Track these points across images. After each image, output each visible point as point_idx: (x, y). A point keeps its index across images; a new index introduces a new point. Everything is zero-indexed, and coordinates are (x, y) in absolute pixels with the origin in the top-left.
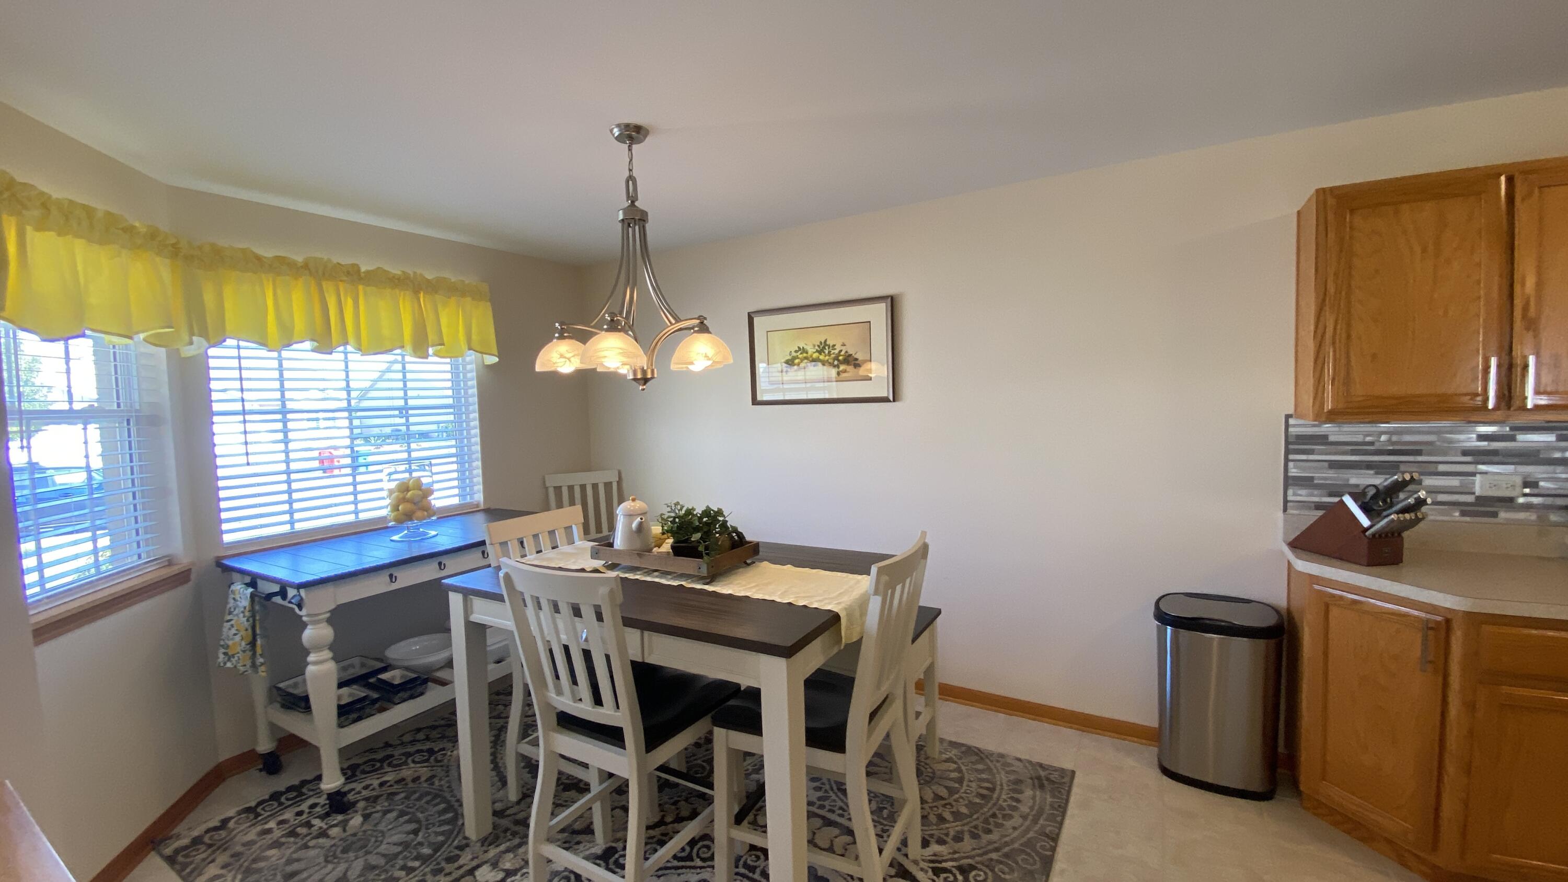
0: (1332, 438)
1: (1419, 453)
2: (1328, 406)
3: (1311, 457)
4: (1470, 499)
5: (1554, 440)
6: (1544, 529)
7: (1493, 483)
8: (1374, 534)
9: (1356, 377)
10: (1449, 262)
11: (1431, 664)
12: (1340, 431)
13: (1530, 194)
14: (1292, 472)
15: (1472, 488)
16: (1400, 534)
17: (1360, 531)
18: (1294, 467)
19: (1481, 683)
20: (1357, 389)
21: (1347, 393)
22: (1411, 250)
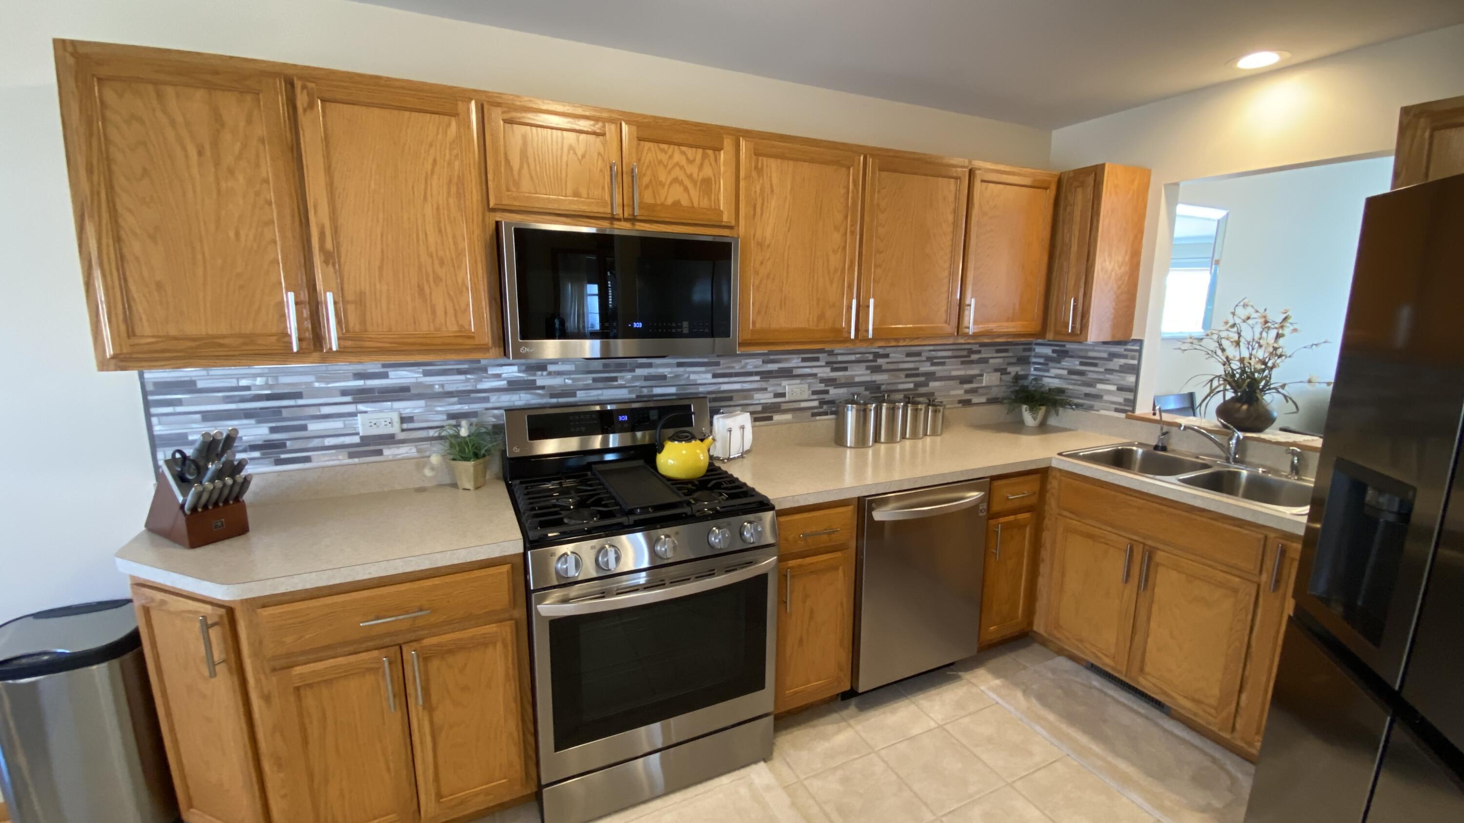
0: (200, 385)
1: (298, 395)
2: (109, 350)
3: (179, 409)
4: (356, 440)
5: (422, 376)
6: (421, 461)
7: (374, 422)
8: (194, 509)
9: (141, 311)
10: (231, 172)
11: (223, 665)
12: (208, 375)
13: (311, 105)
14: (158, 429)
15: (355, 428)
16: (237, 499)
17: (177, 508)
18: (160, 423)
19: (274, 670)
20: (145, 328)
21: (131, 333)
22: (184, 149)
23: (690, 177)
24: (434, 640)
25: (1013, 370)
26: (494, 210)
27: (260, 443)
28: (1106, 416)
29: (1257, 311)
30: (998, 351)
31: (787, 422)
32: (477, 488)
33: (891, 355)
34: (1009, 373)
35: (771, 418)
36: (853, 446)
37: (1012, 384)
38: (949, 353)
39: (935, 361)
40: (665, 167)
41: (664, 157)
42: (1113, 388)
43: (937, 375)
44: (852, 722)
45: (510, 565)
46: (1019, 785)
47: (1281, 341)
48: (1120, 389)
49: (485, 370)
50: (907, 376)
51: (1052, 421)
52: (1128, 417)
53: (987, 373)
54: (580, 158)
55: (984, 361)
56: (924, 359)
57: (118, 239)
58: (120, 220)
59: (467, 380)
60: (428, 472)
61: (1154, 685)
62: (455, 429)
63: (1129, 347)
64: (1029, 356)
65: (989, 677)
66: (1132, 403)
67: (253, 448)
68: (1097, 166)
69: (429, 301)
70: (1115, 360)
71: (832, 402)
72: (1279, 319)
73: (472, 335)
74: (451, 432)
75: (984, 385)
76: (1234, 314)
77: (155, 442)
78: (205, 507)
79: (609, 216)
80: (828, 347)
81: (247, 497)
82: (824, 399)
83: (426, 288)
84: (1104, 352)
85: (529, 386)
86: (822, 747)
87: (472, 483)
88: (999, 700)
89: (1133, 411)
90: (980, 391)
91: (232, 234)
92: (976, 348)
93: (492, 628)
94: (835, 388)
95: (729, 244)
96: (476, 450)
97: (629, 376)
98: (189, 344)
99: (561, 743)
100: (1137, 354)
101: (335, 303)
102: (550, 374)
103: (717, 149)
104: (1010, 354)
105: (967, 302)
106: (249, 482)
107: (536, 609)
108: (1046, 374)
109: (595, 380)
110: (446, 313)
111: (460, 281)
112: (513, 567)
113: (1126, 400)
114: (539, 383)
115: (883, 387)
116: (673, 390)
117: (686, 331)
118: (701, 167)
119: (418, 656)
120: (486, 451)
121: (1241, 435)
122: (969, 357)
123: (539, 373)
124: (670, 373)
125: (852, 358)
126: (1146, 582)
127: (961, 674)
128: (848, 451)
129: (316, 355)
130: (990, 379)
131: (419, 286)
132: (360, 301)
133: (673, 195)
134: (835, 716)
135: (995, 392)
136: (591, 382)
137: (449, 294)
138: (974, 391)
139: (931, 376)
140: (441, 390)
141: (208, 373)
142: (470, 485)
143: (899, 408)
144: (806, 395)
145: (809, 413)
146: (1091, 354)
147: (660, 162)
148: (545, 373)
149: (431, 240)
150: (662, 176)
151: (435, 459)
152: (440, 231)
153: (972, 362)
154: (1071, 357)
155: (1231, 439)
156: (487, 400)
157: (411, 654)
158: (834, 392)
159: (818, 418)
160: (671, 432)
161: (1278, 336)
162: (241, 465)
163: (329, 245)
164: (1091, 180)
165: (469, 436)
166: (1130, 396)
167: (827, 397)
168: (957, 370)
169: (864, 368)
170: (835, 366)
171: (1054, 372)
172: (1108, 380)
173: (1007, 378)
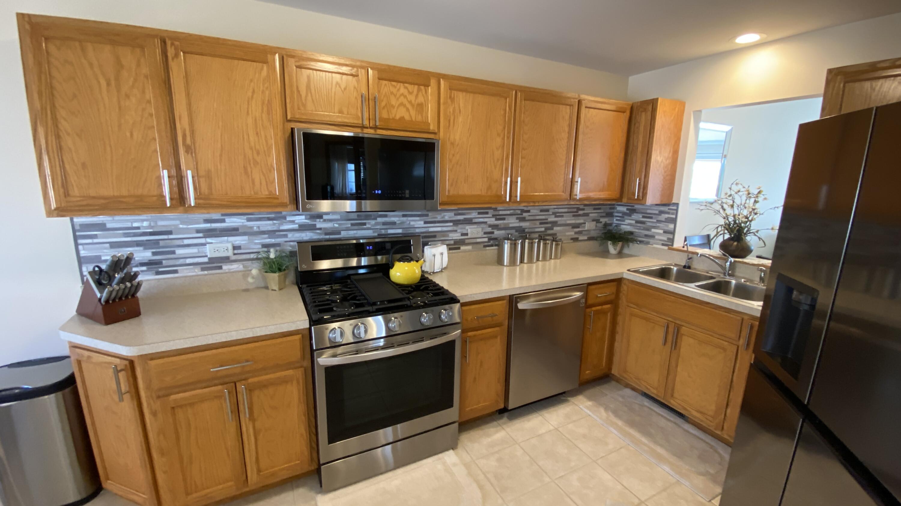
0: (109, 226)
1: (170, 233)
2: (54, 205)
3: (95, 241)
4: (206, 260)
5: (246, 221)
6: (246, 273)
7: (216, 249)
8: (107, 301)
9: (73, 182)
10: (127, 96)
11: (128, 394)
12: (113, 220)
13: (177, 55)
14: (83, 253)
15: (205, 253)
16: (133, 296)
17: (97, 300)
18: (84, 249)
19: (159, 397)
20: (75, 192)
21: (67, 194)
22: (99, 82)
23: (410, 102)
24: (256, 379)
25: (603, 220)
26: (290, 121)
27: (146, 261)
28: (657, 248)
29: (744, 187)
30: (595, 209)
31: (469, 251)
32: (280, 289)
33: (531, 211)
34: (601, 222)
35: (459, 248)
36: (508, 265)
37: (603, 229)
38: (566, 210)
39: (558, 214)
40: (395, 96)
41: (395, 91)
42: (661, 231)
43: (559, 223)
44: (504, 426)
45: (301, 335)
46: (599, 462)
47: (757, 206)
48: (665, 232)
49: (285, 218)
50: (541, 224)
51: (626, 251)
52: (669, 249)
53: (588, 222)
54: (343, 89)
55: (587, 215)
56: (551, 213)
57: (58, 137)
58: (60, 126)
59: (274, 224)
60: (250, 280)
61: (679, 404)
62: (267, 254)
63: (671, 207)
64: (613, 212)
65: (585, 400)
66: (672, 241)
67: (142, 264)
68: (653, 99)
69: (250, 177)
70: (663, 215)
71: (495, 239)
72: (756, 192)
73: (278, 197)
74: (264, 255)
75: (586, 229)
76: (730, 189)
77: (81, 261)
78: (114, 300)
79: (361, 125)
80: (493, 206)
81: (139, 294)
82: (491, 237)
83: (249, 170)
84: (656, 210)
85: (312, 228)
86: (486, 441)
87: (278, 286)
88: (590, 414)
89: (672, 245)
90: (584, 232)
91: (128, 134)
92: (582, 207)
93: (290, 372)
94: (497, 230)
95: (434, 144)
96: (279, 267)
97: (373, 222)
98: (103, 201)
99: (332, 439)
100: (675, 211)
101: (193, 177)
102: (325, 220)
103: (427, 86)
104: (602, 211)
105: (576, 180)
106: (141, 285)
107: (317, 362)
108: (623, 223)
109: (352, 225)
110: (261, 184)
111: (269, 164)
112: (303, 336)
113: (669, 239)
114: (318, 226)
115: (526, 230)
116: (400, 231)
117: (407, 196)
118: (417, 96)
119: (246, 389)
120: (286, 267)
121: (733, 260)
122: (578, 212)
123: (318, 220)
124: (399, 221)
125: (508, 212)
126: (676, 345)
127: (569, 398)
128: (505, 268)
129: (181, 208)
130: (590, 226)
131: (244, 167)
132: (209, 176)
133: (400, 113)
134: (495, 423)
135: (594, 234)
136: (350, 226)
137: (262, 172)
138: (580, 233)
139: (555, 224)
140: (258, 230)
141: (113, 219)
142: (276, 288)
143: (535, 243)
144: (481, 234)
145: (482, 245)
146: (649, 211)
147: (392, 93)
148: (321, 220)
149: (251, 139)
150: (393, 102)
151: (255, 272)
152: (257, 134)
153: (579, 215)
154: (637, 213)
155: (727, 262)
156: (286, 236)
157: (241, 387)
158: (497, 233)
159: (488, 248)
160: (398, 256)
161: (756, 202)
162: (136, 275)
163: (188, 141)
164: (650, 108)
165: (275, 258)
166: (671, 236)
167: (493, 236)
168: (570, 220)
169: (515, 219)
170: (498, 217)
171: (627, 222)
172: (659, 227)
173: (600, 225)
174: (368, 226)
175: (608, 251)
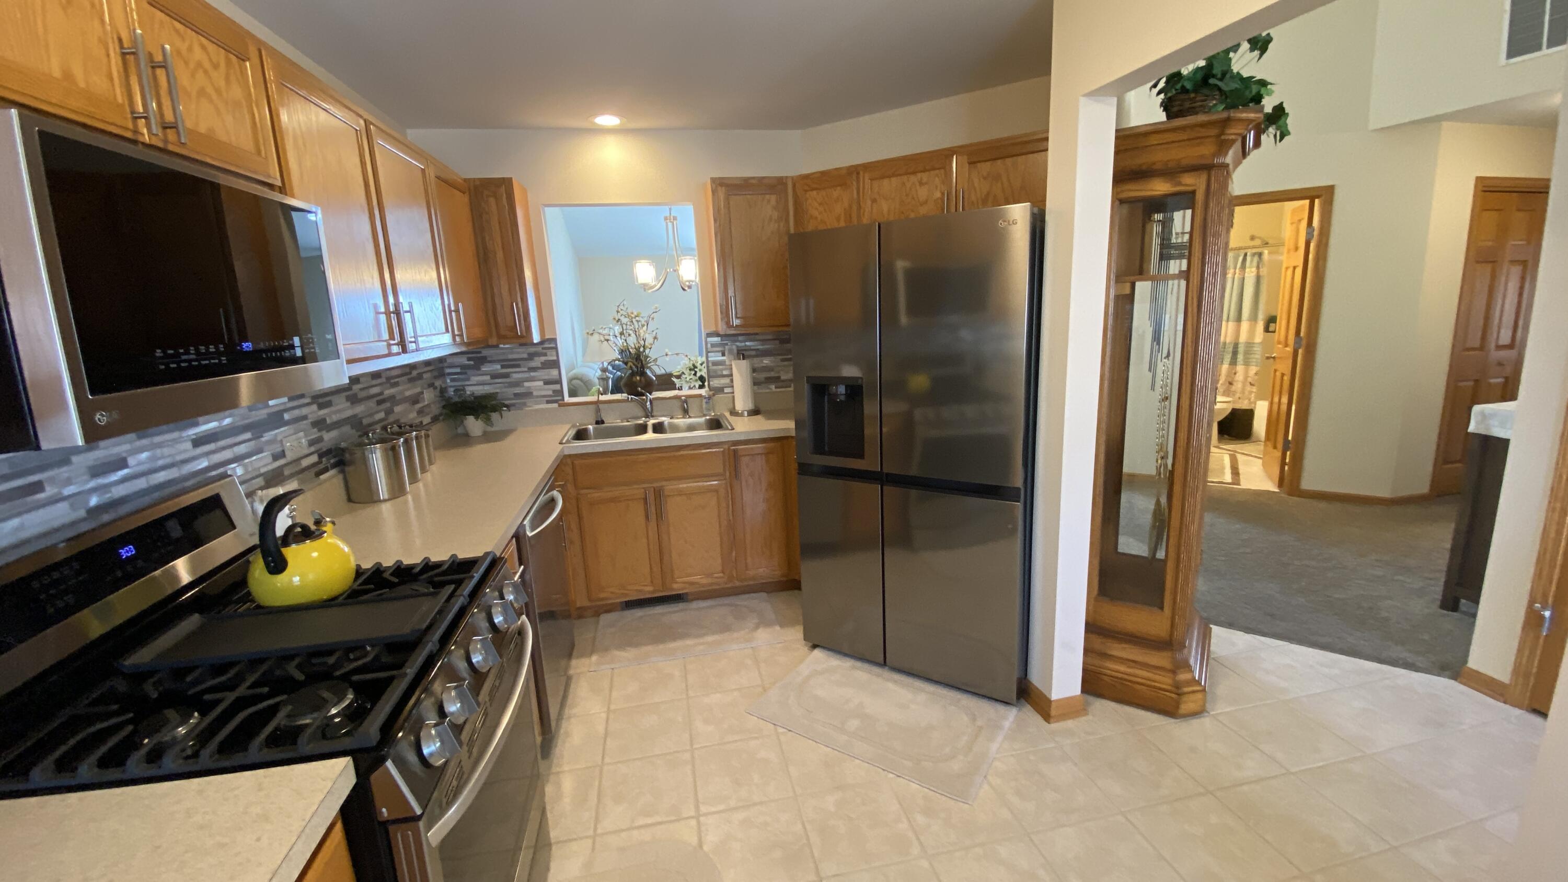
25: (438, 383)
28: (539, 410)
30: (426, 365)
34: (437, 388)
37: (441, 398)
39: (392, 381)
42: (541, 383)
46: (691, 694)
48: (547, 383)
50: (379, 403)
52: (560, 406)
53: (425, 389)
55: (421, 377)
56: (383, 380)
63: (546, 345)
64: (444, 368)
66: (559, 393)
68: (507, 178)
70: (536, 359)
71: (332, 451)
75: (426, 403)
82: (322, 449)
84: (523, 353)
88: (611, 666)
89: (563, 400)
90: (426, 410)
94: (328, 431)
100: (553, 350)
103: (243, 59)
108: (468, 383)
113: (554, 391)
117: (296, 352)
118: (227, 79)
122: (410, 373)
126: (660, 515)
128: (383, 506)
130: (429, 396)
133: (203, 117)
135: (435, 410)
138: (421, 412)
144: (305, 448)
145: (313, 473)
146: (510, 357)
154: (490, 362)
158: (329, 437)
159: (322, 477)
164: (507, 190)
166: (557, 387)
167: (324, 446)
168: (408, 389)
169: (344, 400)
170: (321, 400)
171: (475, 379)
172: (534, 377)
173: (437, 392)
174: (50, 491)
175: (467, 435)
